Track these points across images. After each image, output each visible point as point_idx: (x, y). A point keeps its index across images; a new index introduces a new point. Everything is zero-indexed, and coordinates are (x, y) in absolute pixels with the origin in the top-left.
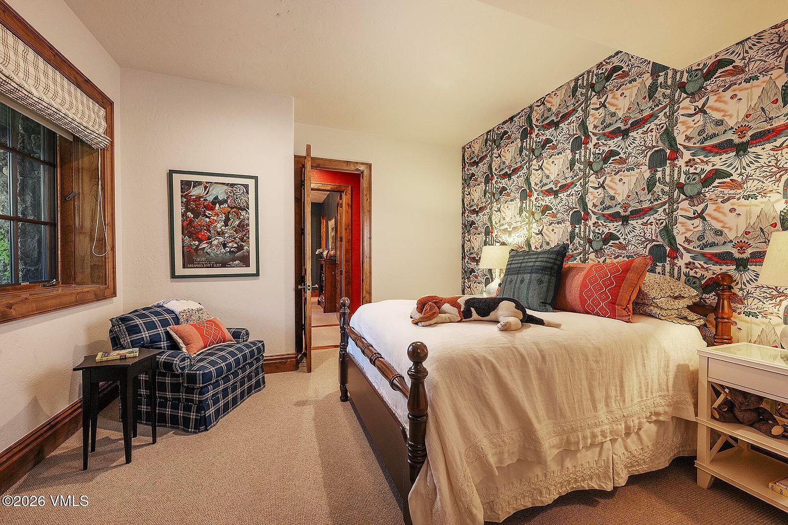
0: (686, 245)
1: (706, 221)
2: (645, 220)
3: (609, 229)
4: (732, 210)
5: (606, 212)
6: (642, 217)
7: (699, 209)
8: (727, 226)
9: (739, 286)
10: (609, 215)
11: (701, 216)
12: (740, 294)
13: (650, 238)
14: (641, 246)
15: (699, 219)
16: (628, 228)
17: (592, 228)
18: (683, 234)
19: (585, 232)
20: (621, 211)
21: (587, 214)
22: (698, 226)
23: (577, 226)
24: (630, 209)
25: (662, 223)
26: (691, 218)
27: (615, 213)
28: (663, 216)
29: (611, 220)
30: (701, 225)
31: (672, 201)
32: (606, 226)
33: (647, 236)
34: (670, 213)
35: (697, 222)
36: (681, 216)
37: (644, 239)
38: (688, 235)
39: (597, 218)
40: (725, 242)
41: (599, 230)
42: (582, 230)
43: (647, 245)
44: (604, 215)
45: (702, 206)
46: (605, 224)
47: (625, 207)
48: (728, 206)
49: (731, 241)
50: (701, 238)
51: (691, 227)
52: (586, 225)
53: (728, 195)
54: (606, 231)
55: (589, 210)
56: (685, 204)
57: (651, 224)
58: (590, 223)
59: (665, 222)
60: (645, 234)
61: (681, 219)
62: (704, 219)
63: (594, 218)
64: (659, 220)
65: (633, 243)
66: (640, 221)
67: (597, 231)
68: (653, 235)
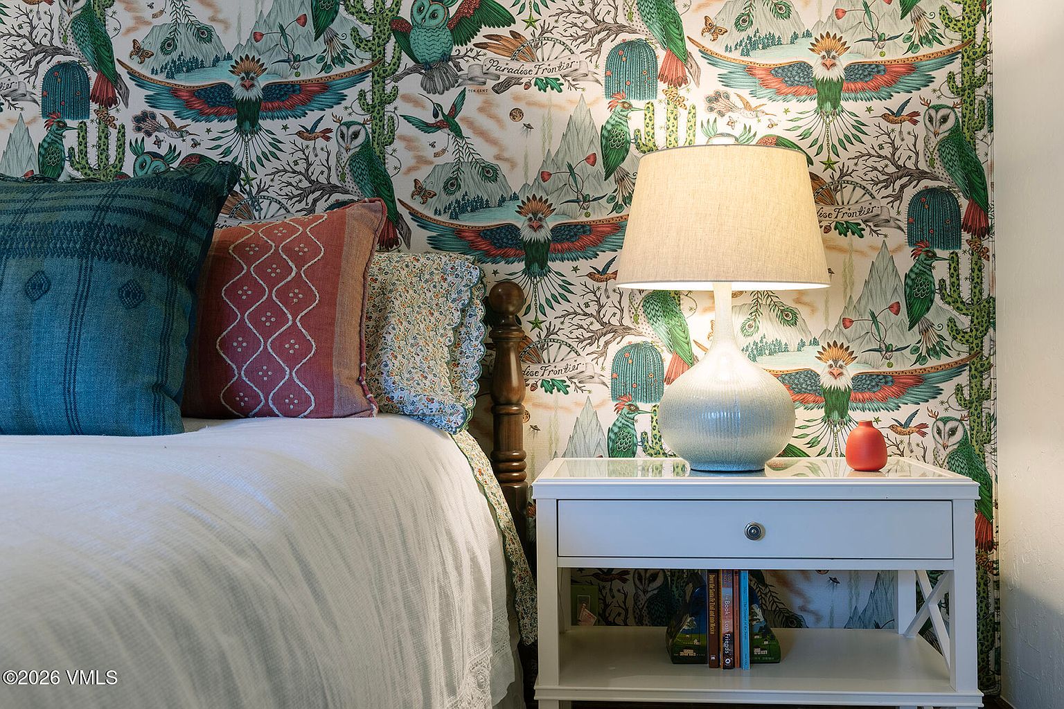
0: (416, 205)
1: (462, 137)
2: (308, 121)
3: (195, 144)
4: (516, 114)
5: (184, 81)
6: (299, 112)
7: (447, 100)
8: (506, 155)
9: (531, 316)
10: (197, 93)
11: (448, 121)
12: (533, 336)
13: (323, 179)
14: (299, 206)
15: (447, 130)
16: (259, 144)
17: (131, 135)
18: (410, 170)
19: (103, 149)
20: (234, 81)
21: (110, 79)
22: (444, 151)
23: (70, 122)
24: (262, 81)
25: (356, 135)
26: (427, 125)
27: (213, 87)
28: (359, 116)
29: (201, 113)
30: (451, 148)
31: (381, 71)
32: (182, 132)
33: (317, 172)
34: (377, 106)
35: (442, 137)
36: (404, 117)
37: (305, 184)
38: (422, 175)
39: (151, 100)
40: (503, 200)
41: (158, 142)
42: (93, 137)
43: (315, 201)
44: (174, 92)
45: (453, 94)
46: (178, 123)
47: (248, 69)
48: (506, 101)
49: (515, 197)
50: (452, 184)
51: (429, 153)
52: (106, 122)
53: (506, 71)
54: (185, 149)
55: (119, 68)
56: (412, 84)
57: (325, 135)
58: (124, 115)
59: (363, 134)
60: (309, 165)
61: (404, 128)
62: (458, 133)
63: (138, 100)
64: (348, 125)
65: (274, 195)
66: (294, 124)
67: (149, 146)
68: (333, 169)
